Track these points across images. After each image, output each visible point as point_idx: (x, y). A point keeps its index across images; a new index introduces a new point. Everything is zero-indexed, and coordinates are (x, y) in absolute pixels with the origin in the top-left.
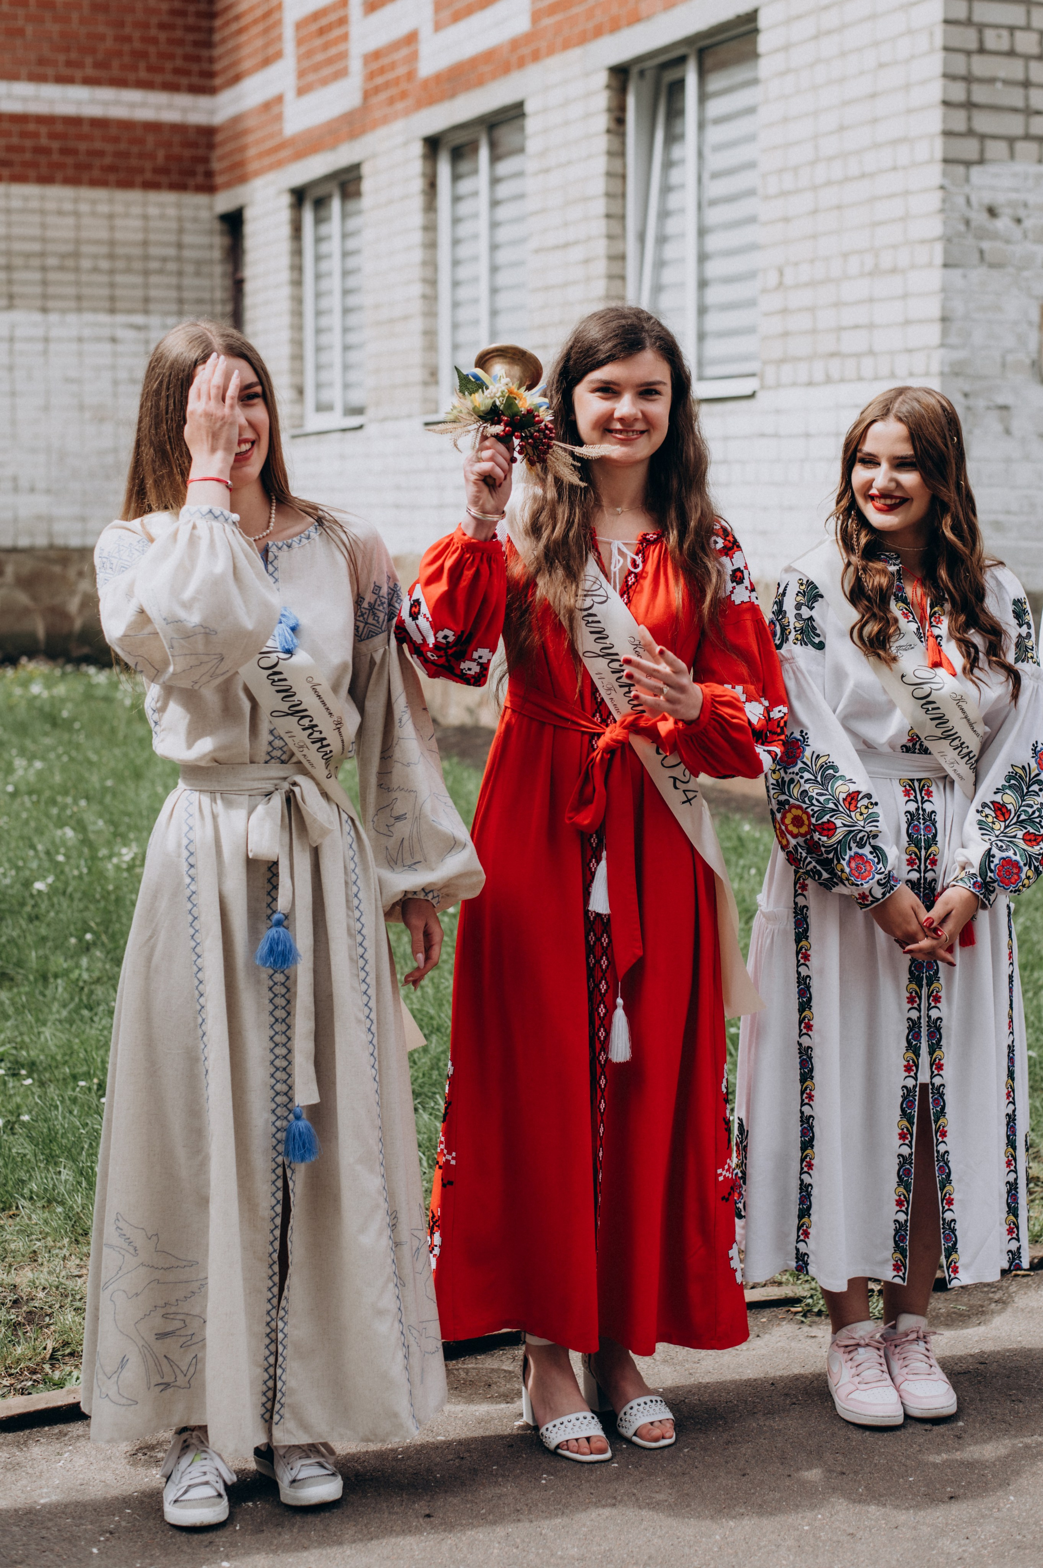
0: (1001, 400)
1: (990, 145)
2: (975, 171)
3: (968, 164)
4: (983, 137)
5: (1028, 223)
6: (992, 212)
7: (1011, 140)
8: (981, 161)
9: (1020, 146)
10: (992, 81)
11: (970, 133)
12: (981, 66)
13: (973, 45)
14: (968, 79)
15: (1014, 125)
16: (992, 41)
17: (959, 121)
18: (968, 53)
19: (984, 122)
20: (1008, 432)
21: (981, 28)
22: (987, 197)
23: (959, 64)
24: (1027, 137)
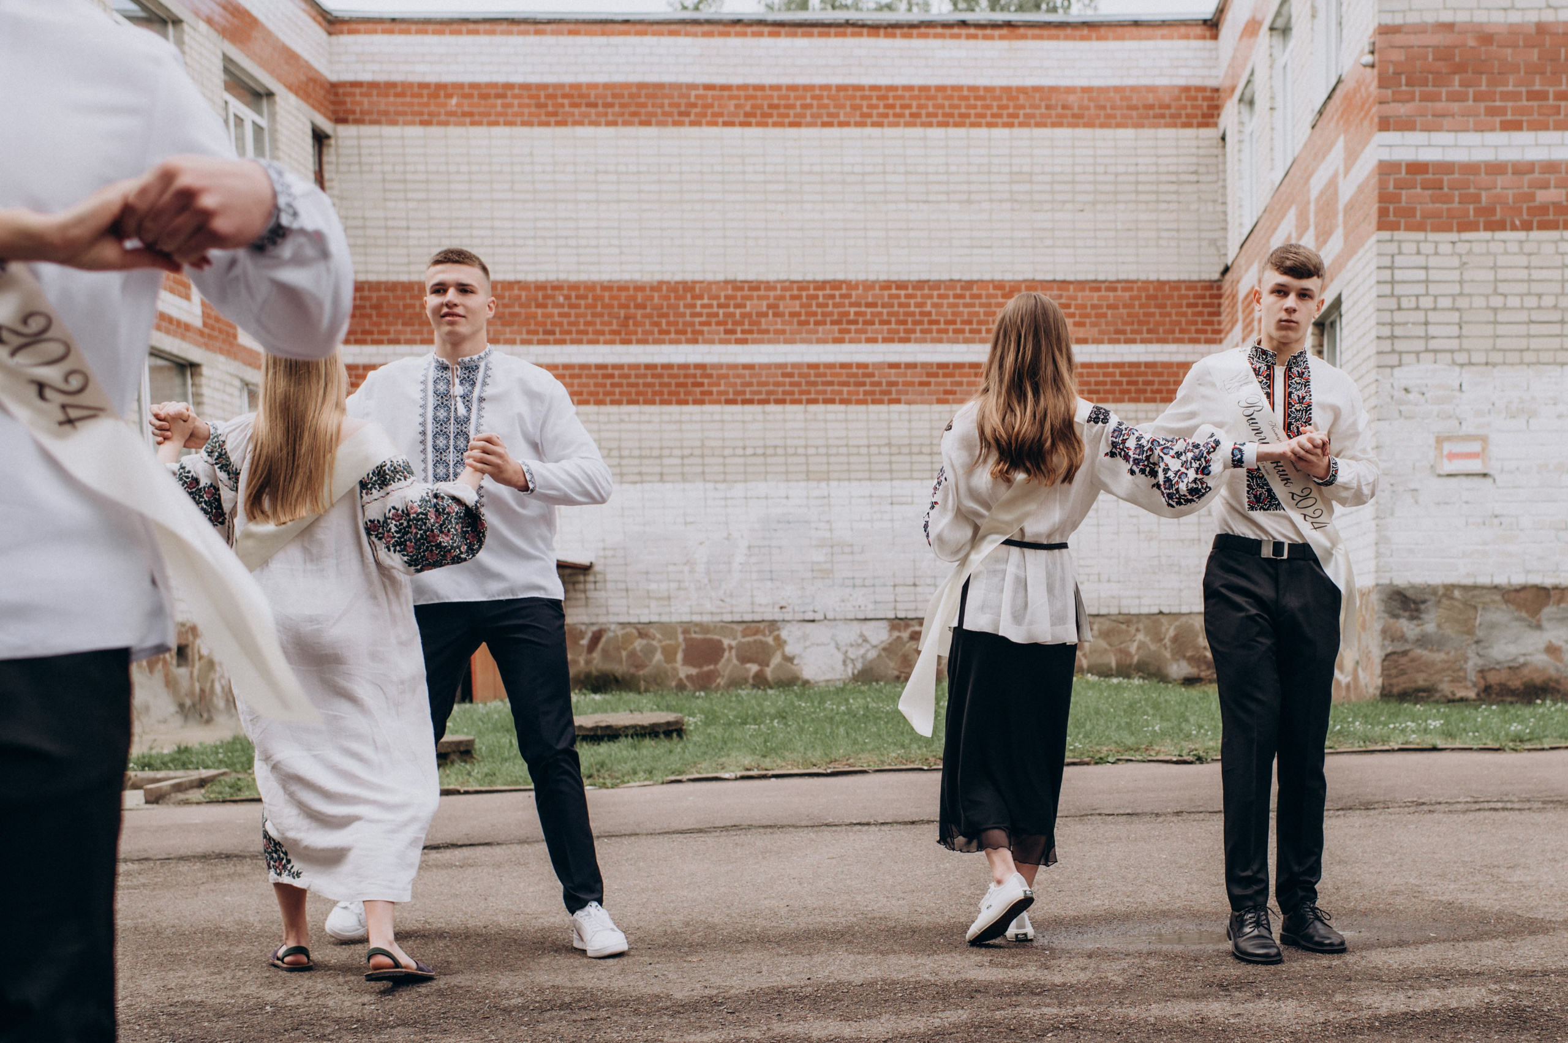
0: (1412, 486)
1: (1404, 356)
2: (1397, 372)
3: (1392, 367)
4: (1400, 353)
5: (1428, 395)
6: (1406, 390)
7: (1418, 353)
8: (1400, 365)
9: (1422, 356)
10: (1406, 324)
11: (1393, 351)
12: (1399, 317)
13: (1395, 306)
14: (1392, 324)
15: (1420, 345)
16: (1405, 303)
17: (1386, 346)
18: (1392, 311)
19: (1400, 345)
20: (1417, 502)
21: (1399, 298)
22: (1404, 383)
23: (1387, 317)
24: (1427, 350)
